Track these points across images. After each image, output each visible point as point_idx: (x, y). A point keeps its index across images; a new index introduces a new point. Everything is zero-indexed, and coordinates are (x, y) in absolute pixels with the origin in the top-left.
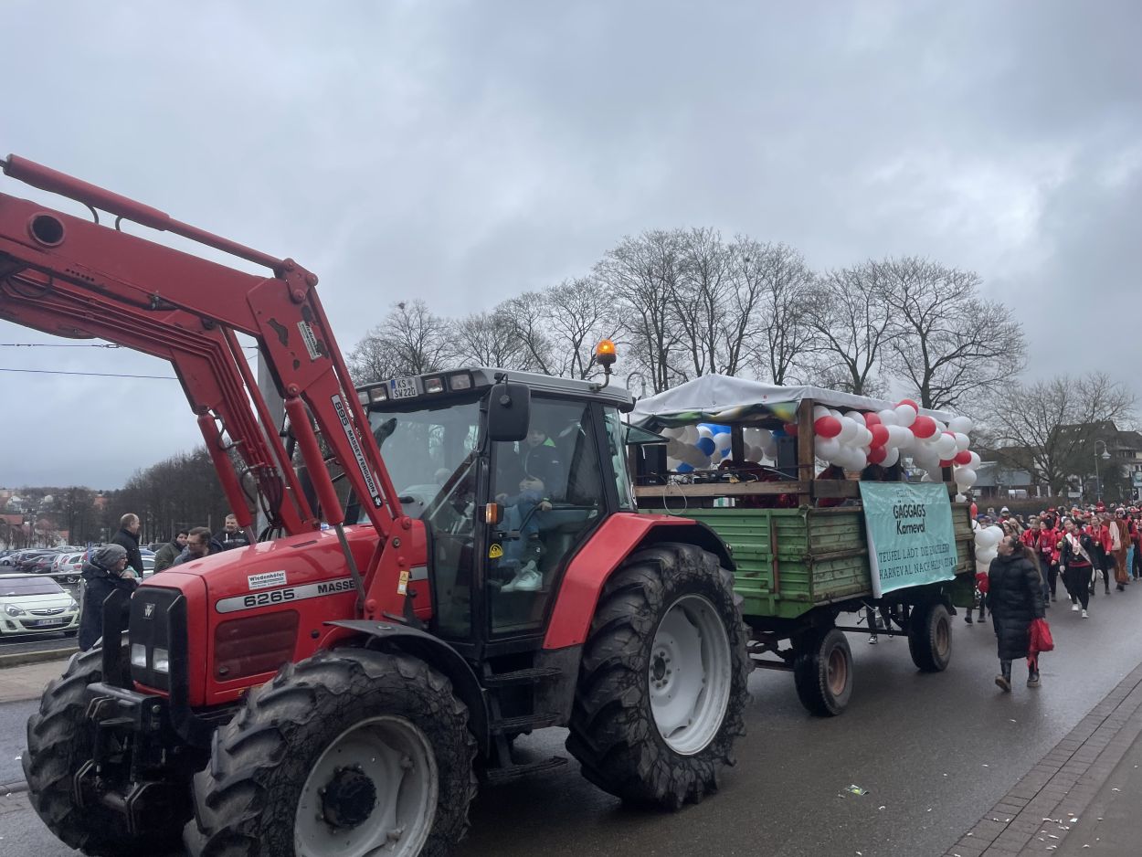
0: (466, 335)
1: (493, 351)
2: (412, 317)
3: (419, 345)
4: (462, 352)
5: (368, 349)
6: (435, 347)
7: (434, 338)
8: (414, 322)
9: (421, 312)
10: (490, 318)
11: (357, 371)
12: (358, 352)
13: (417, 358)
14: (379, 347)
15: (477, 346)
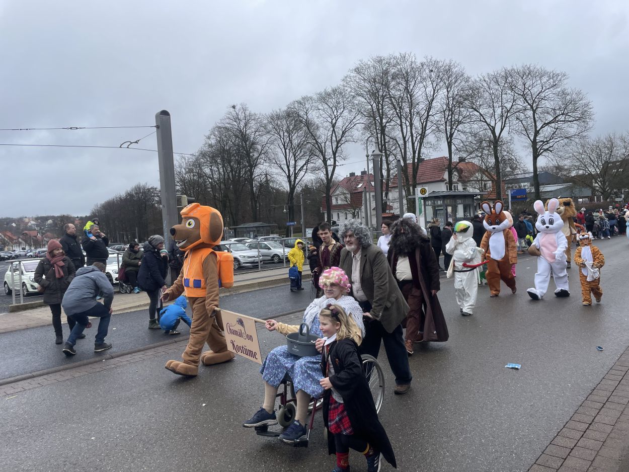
0: (271, 122)
1: (288, 132)
2: (240, 114)
3: (244, 129)
4: (268, 132)
5: (216, 133)
6: (253, 130)
7: (253, 125)
8: (241, 116)
9: (244, 110)
10: (283, 112)
11: (211, 146)
12: (211, 134)
13: (244, 137)
14: (222, 131)
15: (277, 128)
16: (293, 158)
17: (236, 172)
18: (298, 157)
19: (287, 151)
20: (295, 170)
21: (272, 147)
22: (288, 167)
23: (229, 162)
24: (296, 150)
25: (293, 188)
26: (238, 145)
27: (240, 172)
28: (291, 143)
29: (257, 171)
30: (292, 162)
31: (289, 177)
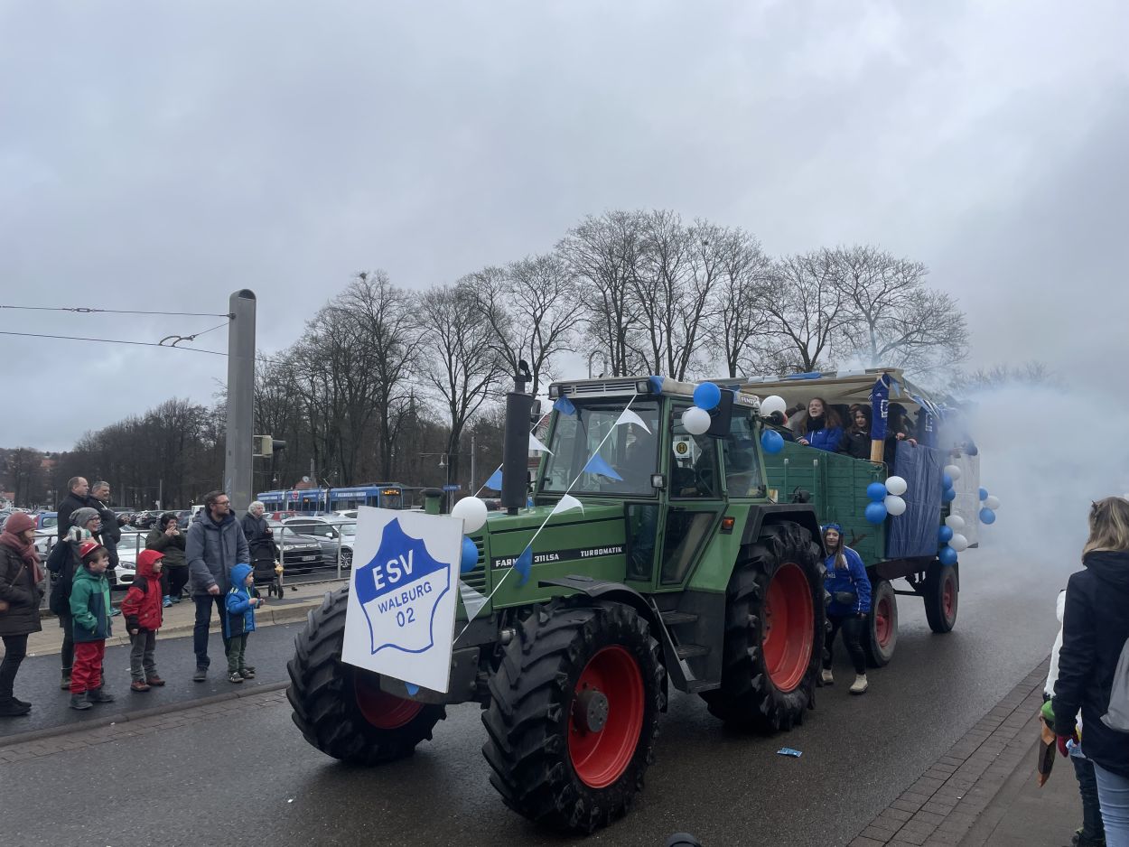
0: (428, 307)
1: (455, 324)
2: (373, 288)
3: (379, 315)
4: (422, 324)
5: (328, 318)
6: (395, 318)
7: (394, 307)
8: (375, 292)
9: (382, 283)
10: (451, 291)
11: (315, 340)
12: (318, 321)
13: (377, 329)
14: (339, 316)
15: (438, 318)
16: (462, 371)
17: (357, 390)
18: (473, 369)
19: (454, 358)
20: (465, 392)
21: (427, 349)
22: (453, 386)
23: (347, 370)
24: (468, 358)
25: (458, 423)
26: (366, 342)
27: (364, 389)
28: (461, 345)
29: (396, 390)
30: (461, 379)
31: (453, 404)
